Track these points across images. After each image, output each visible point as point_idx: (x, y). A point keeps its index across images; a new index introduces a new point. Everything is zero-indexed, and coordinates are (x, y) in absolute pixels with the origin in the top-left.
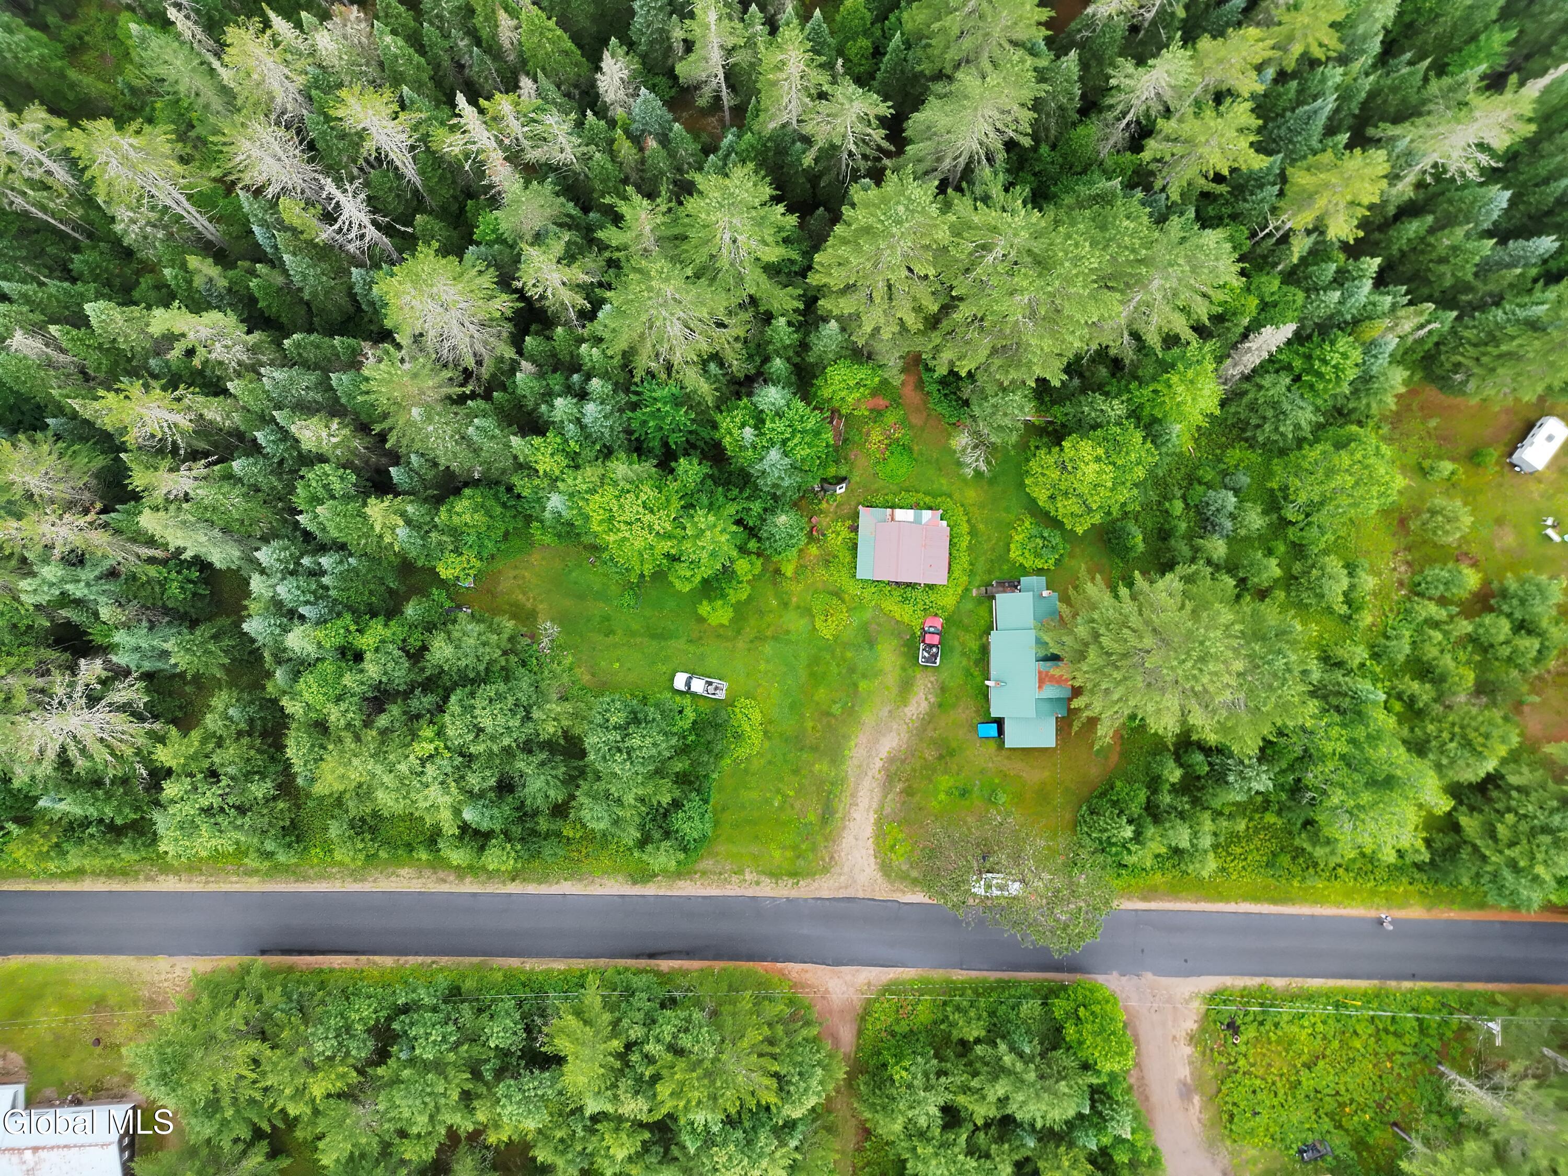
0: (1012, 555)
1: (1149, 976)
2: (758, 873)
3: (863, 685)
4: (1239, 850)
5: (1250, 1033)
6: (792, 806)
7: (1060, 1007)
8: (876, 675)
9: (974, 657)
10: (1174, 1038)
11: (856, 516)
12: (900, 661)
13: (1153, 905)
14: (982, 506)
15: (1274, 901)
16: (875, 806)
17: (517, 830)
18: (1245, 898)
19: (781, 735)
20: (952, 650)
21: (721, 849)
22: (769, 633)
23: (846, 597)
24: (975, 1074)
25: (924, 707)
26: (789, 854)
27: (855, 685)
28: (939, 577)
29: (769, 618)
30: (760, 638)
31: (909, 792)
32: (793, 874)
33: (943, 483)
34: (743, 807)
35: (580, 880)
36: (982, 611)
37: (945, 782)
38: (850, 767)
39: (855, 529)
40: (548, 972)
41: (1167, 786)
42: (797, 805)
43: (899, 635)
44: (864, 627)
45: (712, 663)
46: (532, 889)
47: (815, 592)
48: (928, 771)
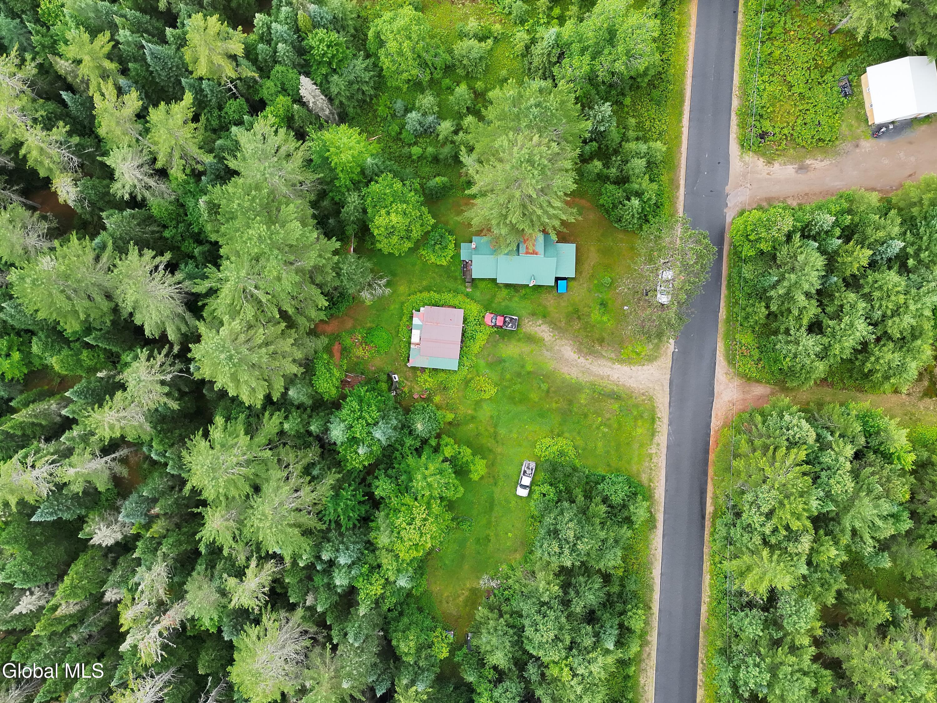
0: (445, 263)
1: (727, 188)
2: (651, 444)
3: (529, 368)
4: (648, 123)
5: (767, 125)
6: (609, 419)
7: (748, 251)
8: (523, 359)
9: (513, 293)
10: (768, 174)
11: (414, 368)
12: (514, 342)
13: (682, 182)
14: (410, 282)
15: (682, 102)
16: (610, 364)
17: (619, 607)
18: (680, 121)
19: (560, 425)
20: (507, 307)
21: (635, 468)
22: (492, 430)
23: (469, 376)
24: (789, 312)
25: (545, 327)
26: (640, 423)
27: (529, 373)
28: (460, 313)
29: (482, 429)
30: (495, 436)
31: (601, 341)
32: (653, 420)
33: (394, 307)
34: (608, 452)
35: (652, 564)
36: (482, 285)
37: (596, 316)
38: (584, 379)
39: (423, 370)
40: (711, 586)
41: (605, 171)
42: (608, 416)
43: (497, 342)
44: (490, 365)
45: (511, 470)
46: (656, 596)
47: (465, 397)
48: (588, 327)
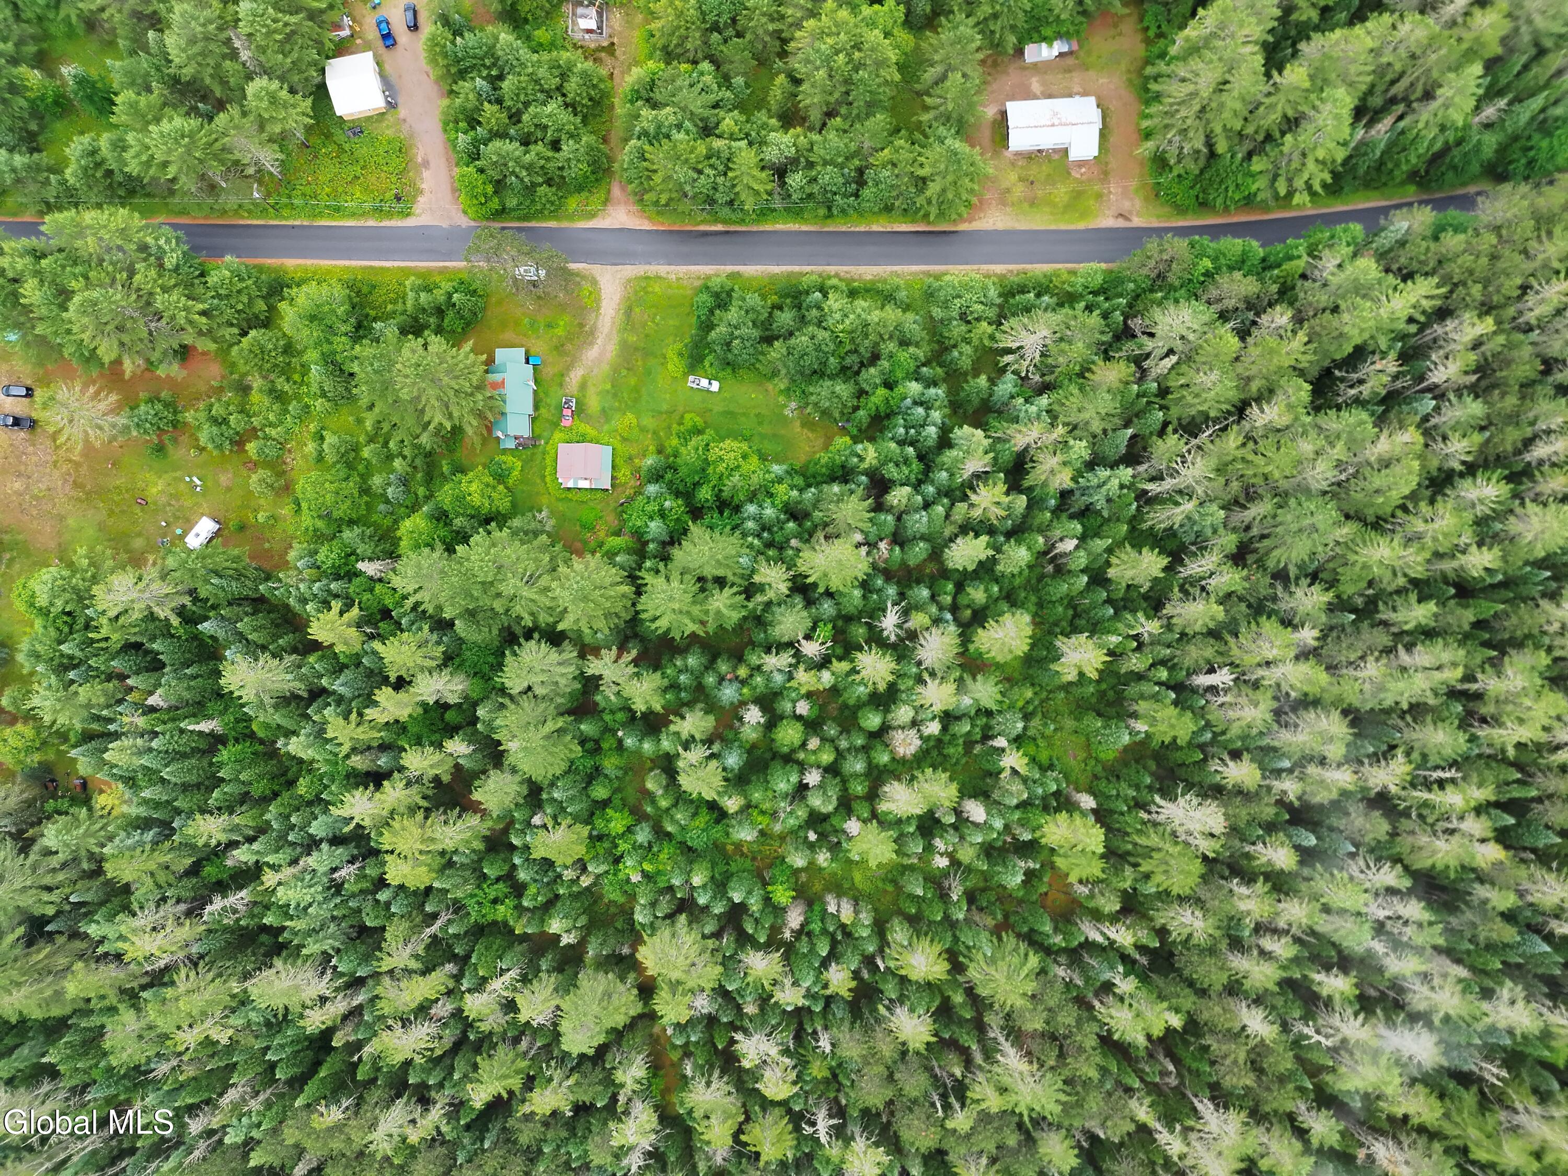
0: (520, 463)
1: (444, 226)
2: (668, 279)
3: (609, 386)
4: (391, 295)
5: (390, 195)
6: (649, 316)
7: (495, 204)
8: (601, 392)
9: (542, 402)
10: (431, 192)
11: (613, 484)
12: (586, 400)
13: (441, 264)
14: (538, 493)
15: (371, 267)
16: (601, 317)
18: (388, 269)
19: (656, 357)
20: (555, 407)
21: (688, 291)
22: (665, 415)
23: (617, 436)
24: (542, 167)
25: (572, 375)
26: (650, 289)
27: (613, 386)
28: (562, 447)
30: (669, 413)
31: (581, 325)
32: (647, 278)
33: (561, 507)
34: (677, 315)
35: (769, 273)
36: (537, 431)
37: (560, 331)
38: (616, 339)
39: (613, 478)
42: (646, 317)
43: (587, 415)
44: (608, 420)
45: (697, 397)
47: (637, 440)
48: (570, 337)
